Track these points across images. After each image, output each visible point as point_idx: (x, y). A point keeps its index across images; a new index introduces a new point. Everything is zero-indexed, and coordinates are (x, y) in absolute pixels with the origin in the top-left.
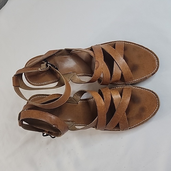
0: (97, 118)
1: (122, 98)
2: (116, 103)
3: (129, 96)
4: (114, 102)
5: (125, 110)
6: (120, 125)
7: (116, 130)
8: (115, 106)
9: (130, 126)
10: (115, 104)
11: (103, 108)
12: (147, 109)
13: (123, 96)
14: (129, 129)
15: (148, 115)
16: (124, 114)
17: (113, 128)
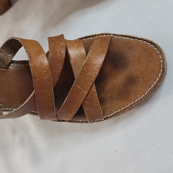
0: (33, 93)
1: (89, 54)
2: (74, 64)
3: (103, 51)
4: (72, 62)
5: (93, 80)
6: (86, 109)
7: (81, 122)
8: (74, 70)
9: (106, 113)
10: (73, 66)
11: (44, 71)
12: (141, 79)
13: (90, 51)
14: (105, 119)
15: (141, 91)
16: (92, 86)
17: (72, 116)
